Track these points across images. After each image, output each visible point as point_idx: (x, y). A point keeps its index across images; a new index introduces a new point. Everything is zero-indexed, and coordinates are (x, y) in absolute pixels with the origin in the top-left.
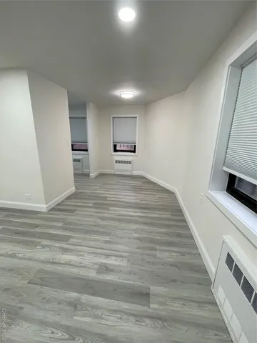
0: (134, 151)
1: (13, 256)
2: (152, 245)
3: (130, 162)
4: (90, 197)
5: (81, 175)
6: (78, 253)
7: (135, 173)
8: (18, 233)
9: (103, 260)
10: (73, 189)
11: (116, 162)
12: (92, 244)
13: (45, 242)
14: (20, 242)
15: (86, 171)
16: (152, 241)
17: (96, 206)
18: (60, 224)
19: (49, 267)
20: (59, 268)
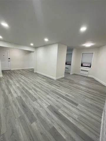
0: (90, 67)
1: (48, 86)
2: (85, 97)
3: (87, 71)
4: (68, 80)
5: (67, 73)
6: (61, 90)
7: (89, 76)
8: (49, 82)
9: (67, 94)
10: (63, 76)
11: (81, 70)
12: (66, 90)
13: (55, 86)
14: (50, 84)
15: (69, 72)
16: (85, 96)
17: (69, 82)
18: (58, 83)
19: (54, 90)
20: (56, 91)
